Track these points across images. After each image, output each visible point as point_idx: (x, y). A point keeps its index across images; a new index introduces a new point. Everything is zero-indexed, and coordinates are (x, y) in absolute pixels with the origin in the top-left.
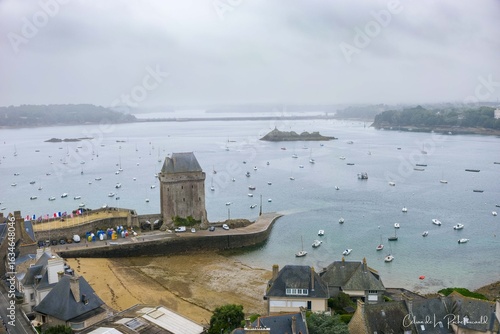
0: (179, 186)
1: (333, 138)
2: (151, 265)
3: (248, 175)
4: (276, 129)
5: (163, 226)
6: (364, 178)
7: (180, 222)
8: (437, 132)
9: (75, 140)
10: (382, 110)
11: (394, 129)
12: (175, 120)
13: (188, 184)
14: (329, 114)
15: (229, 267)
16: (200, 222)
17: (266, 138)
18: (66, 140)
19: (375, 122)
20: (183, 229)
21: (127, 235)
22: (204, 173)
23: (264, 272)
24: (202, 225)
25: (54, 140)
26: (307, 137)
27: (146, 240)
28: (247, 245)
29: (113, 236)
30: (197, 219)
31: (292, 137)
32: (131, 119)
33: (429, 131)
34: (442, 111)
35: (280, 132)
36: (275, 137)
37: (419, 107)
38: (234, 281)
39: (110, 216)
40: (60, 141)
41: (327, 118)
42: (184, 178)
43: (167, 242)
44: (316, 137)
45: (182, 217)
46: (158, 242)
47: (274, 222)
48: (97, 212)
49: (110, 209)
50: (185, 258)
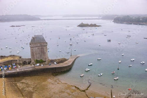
0: (37, 48)
1: (100, 26)
2: (22, 81)
3: (71, 39)
4: (82, 23)
5: (31, 63)
6: (109, 41)
7: (37, 62)
8: (134, 24)
9: (19, 26)
10: (116, 17)
11: (120, 23)
12: (52, 19)
13: (40, 47)
14: (100, 18)
15: (53, 82)
16: (45, 61)
17: (79, 26)
18: (17, 26)
19: (114, 20)
20: (38, 64)
21: (15, 68)
22: (47, 43)
23: (66, 85)
24: (46, 63)
25: (13, 26)
26: (92, 25)
27: (22, 70)
28: (63, 70)
29: (10, 68)
30: (44, 60)
31: (87, 25)
32: (39, 19)
33: (131, 24)
34: (135, 17)
35: (83, 24)
36: (82, 25)
37: (128, 16)
38: (53, 91)
39: (12, 59)
40: (15, 26)
41: (99, 19)
42: (39, 45)
43: (31, 71)
44: (95, 25)
45: (38, 60)
46: (27, 71)
47: (75, 60)
48: (7, 57)
49: (13, 56)
50: (37, 77)
